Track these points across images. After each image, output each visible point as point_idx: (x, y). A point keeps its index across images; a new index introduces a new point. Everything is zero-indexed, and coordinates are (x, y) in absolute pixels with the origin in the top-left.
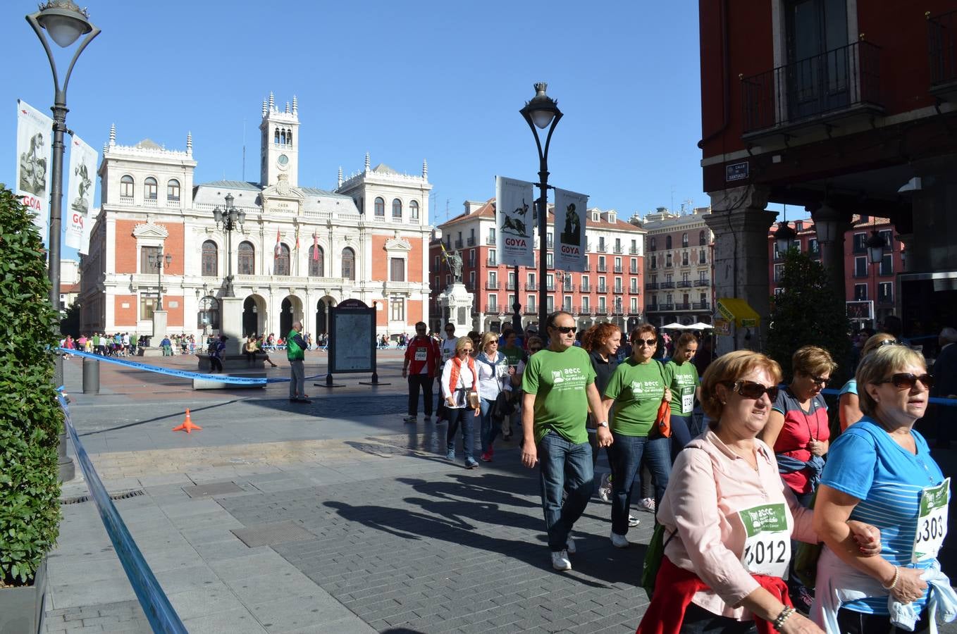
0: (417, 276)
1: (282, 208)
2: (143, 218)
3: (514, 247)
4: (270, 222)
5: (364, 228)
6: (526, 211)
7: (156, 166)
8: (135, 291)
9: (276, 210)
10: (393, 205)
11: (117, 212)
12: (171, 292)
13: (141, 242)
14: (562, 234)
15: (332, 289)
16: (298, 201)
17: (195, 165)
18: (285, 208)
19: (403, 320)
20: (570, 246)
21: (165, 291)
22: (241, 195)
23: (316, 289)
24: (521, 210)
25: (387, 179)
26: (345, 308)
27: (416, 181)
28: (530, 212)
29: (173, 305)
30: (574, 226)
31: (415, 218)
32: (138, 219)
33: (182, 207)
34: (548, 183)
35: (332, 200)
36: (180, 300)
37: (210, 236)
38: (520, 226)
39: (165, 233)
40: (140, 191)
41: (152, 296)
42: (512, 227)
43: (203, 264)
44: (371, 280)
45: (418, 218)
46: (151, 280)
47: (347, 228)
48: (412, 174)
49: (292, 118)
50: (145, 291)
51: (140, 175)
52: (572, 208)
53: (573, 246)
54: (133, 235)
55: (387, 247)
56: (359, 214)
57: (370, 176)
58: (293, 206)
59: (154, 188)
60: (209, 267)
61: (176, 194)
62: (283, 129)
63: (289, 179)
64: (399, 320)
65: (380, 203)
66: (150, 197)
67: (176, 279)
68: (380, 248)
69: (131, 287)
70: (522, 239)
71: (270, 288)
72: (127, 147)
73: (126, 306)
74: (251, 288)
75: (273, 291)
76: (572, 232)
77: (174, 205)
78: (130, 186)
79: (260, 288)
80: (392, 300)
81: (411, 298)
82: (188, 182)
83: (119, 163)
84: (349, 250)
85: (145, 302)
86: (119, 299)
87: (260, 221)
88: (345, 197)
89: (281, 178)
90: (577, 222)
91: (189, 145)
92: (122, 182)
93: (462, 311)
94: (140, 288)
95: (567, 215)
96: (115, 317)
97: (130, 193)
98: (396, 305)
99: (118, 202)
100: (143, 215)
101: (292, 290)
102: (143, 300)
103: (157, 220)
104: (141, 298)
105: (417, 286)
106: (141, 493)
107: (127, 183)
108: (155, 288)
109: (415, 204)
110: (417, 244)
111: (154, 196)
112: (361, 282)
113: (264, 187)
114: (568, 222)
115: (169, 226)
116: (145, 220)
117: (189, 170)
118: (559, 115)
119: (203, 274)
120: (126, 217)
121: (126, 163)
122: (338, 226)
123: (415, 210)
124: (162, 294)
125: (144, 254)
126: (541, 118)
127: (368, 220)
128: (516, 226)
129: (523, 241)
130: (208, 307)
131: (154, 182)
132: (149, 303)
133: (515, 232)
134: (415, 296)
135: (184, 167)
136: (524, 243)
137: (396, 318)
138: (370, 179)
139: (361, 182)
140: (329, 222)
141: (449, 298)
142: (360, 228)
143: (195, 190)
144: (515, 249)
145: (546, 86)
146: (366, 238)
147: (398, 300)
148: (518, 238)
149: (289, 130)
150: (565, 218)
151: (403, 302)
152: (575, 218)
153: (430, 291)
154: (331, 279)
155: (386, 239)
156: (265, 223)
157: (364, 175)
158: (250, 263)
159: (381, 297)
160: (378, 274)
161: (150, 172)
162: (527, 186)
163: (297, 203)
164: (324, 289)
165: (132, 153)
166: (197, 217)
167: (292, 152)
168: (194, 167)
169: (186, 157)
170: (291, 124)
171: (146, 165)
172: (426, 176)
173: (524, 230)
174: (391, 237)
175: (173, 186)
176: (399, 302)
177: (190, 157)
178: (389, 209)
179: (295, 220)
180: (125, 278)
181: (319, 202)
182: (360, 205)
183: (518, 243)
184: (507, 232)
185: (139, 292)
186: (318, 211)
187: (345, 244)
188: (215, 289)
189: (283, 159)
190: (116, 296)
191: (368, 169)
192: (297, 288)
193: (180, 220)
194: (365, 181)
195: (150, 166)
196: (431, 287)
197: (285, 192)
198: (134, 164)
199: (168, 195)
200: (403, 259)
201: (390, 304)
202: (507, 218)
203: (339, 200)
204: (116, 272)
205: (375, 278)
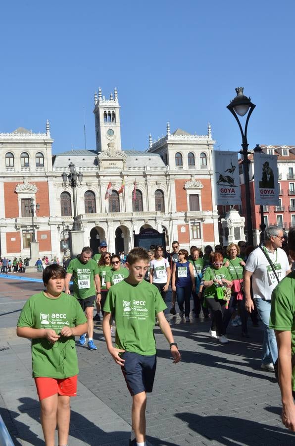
0: (208, 207)
1: (112, 166)
2: (21, 180)
3: (226, 193)
4: (104, 176)
5: (169, 175)
6: (234, 170)
7: (27, 145)
8: (19, 229)
9: (108, 168)
10: (189, 157)
11: (4, 177)
12: (43, 228)
13: (21, 196)
14: (260, 182)
15: (149, 220)
16: (122, 160)
17: (53, 142)
18: (114, 166)
19: (200, 238)
20: (266, 189)
21: (38, 228)
22: (84, 159)
23: (138, 220)
24: (230, 170)
25: (183, 139)
26: (145, 235)
27: (204, 139)
28: (237, 170)
29: (44, 237)
30: (269, 176)
31: (205, 165)
32: (18, 181)
33: (46, 171)
34: (248, 151)
35: (146, 157)
36: (48, 233)
37: (65, 189)
38: (230, 180)
39: (36, 189)
40: (18, 162)
41: (30, 232)
42: (225, 181)
43: (62, 208)
44: (176, 211)
45: (206, 165)
46: (28, 221)
47: (157, 176)
48: (200, 135)
49: (115, 103)
50: (25, 229)
51: (18, 151)
52: (266, 165)
53: (269, 189)
54: (15, 192)
55: (186, 187)
56: (164, 166)
57: (171, 138)
58: (120, 164)
59: (27, 159)
60: (66, 210)
61: (41, 162)
62: (109, 112)
63: (116, 146)
64: (197, 238)
65: (179, 157)
66: (25, 166)
67: (46, 220)
68: (181, 188)
69: (16, 227)
70: (232, 188)
71: (107, 222)
72: (8, 134)
73: (13, 239)
74: (94, 222)
75: (109, 223)
76: (268, 180)
77: (40, 171)
78: (12, 159)
79: (100, 222)
80: (192, 224)
81: (206, 222)
82: (48, 154)
83: (4, 145)
84: (160, 192)
85: (26, 236)
86: (9, 235)
87: (98, 176)
88: (154, 154)
89: (110, 145)
90: (271, 174)
91: (48, 129)
92: (6, 157)
93: (237, 230)
94: (22, 227)
95: (263, 170)
96: (7, 247)
97: (12, 164)
98: (195, 228)
99: (4, 171)
100: (21, 178)
101: (122, 221)
102: (24, 235)
103: (30, 181)
104: (23, 234)
105: (210, 213)
106: (8, 348)
107: (9, 157)
108: (31, 226)
109: (204, 155)
110: (206, 183)
111: (27, 165)
112: (169, 213)
113: (99, 152)
114: (265, 174)
115: (38, 184)
116: (22, 181)
117: (49, 146)
118: (253, 106)
119: (62, 215)
120: (10, 180)
121: (8, 145)
122: (151, 175)
123: (204, 159)
124: (36, 230)
125: (23, 204)
126: (242, 110)
127: (171, 169)
128: (227, 180)
129: (233, 189)
130: (67, 237)
131: (27, 156)
132: (29, 236)
133: (227, 184)
134: (208, 221)
135: (45, 143)
136: (233, 191)
137: (195, 237)
138: (171, 140)
139: (165, 143)
140: (144, 173)
141: (228, 222)
142: (166, 176)
143: (54, 159)
144: (227, 195)
145: (243, 89)
146: (171, 182)
147: (196, 224)
148: (229, 188)
149: (113, 112)
150: (262, 171)
151: (200, 225)
152: (269, 171)
153: (219, 217)
154: (149, 212)
155: (185, 182)
156: (102, 178)
157: (166, 138)
158: (93, 205)
159: (184, 223)
160: (181, 207)
161: (23, 149)
162: (234, 154)
163: (122, 161)
164: (144, 220)
165: (10, 138)
166: (56, 177)
167: (117, 127)
168: (52, 143)
169: (47, 137)
170: (114, 108)
171: (21, 145)
172: (210, 134)
173: (233, 182)
174: (188, 180)
175: (39, 157)
176: (197, 226)
177: (49, 137)
178: (185, 160)
179: (121, 173)
180: (13, 221)
181: (137, 159)
182: (165, 159)
183: (229, 190)
184: (221, 185)
185: (21, 230)
186: (136, 166)
187: (157, 188)
188: (70, 224)
189: (110, 132)
190: (6, 233)
191: (169, 134)
192: (125, 221)
193: (45, 179)
194: (168, 142)
195: (23, 145)
196: (219, 213)
197: (113, 154)
198: (13, 145)
199: (36, 163)
200: (197, 195)
201: (190, 227)
202: (221, 176)
203: (150, 157)
204: (6, 218)
205: (179, 210)
